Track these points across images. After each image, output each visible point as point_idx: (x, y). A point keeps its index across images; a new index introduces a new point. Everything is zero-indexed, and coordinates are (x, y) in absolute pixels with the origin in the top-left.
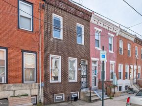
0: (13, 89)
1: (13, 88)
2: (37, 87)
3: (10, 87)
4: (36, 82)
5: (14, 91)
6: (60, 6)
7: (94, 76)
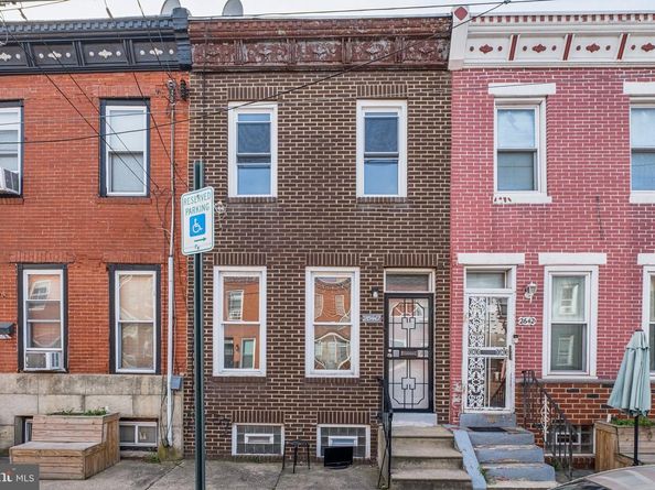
0: (82, 391)
1: (79, 388)
2: (158, 389)
3: (71, 382)
4: (158, 372)
5: (84, 396)
6: (259, 59)
7: (482, 352)
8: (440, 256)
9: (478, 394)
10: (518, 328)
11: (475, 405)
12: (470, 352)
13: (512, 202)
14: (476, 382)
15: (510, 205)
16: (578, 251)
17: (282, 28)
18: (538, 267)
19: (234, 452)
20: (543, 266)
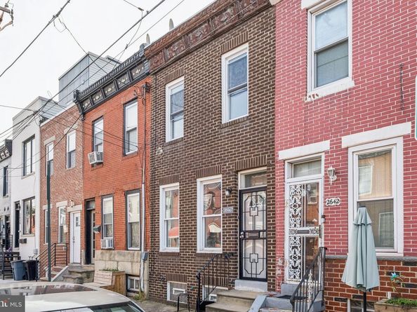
5: (118, 262)
6: (174, 54)
7: (299, 232)
8: (269, 156)
9: (297, 268)
10: (326, 209)
11: (295, 277)
12: (291, 231)
13: (320, 97)
14: (295, 257)
15: (319, 100)
16: (379, 127)
17: (179, 32)
18: (342, 150)
19: (168, 299)
20: (347, 148)
